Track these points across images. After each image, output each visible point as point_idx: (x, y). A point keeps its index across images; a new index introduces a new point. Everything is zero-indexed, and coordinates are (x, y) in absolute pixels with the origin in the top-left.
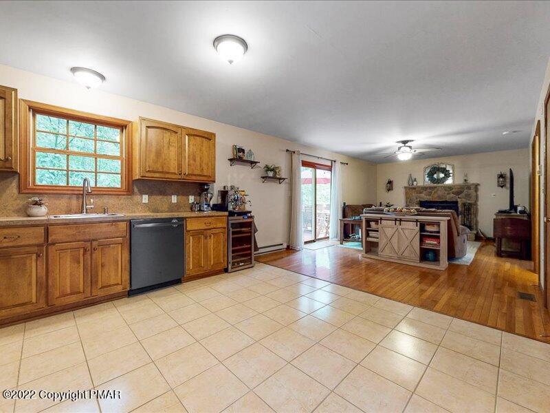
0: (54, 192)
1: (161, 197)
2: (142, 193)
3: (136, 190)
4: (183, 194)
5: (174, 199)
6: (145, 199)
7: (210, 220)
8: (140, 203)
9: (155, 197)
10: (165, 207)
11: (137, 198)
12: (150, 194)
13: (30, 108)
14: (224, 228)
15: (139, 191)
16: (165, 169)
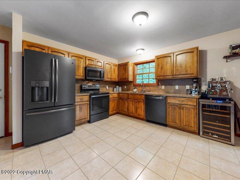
0: (139, 85)
1: (170, 86)
2: (162, 85)
3: (160, 84)
4: (182, 85)
5: (177, 87)
6: (163, 87)
7: (183, 99)
8: (161, 89)
9: (167, 86)
10: (172, 91)
11: (160, 87)
12: (165, 85)
13: (135, 64)
14: (194, 106)
15: (161, 84)
16: (165, 74)
